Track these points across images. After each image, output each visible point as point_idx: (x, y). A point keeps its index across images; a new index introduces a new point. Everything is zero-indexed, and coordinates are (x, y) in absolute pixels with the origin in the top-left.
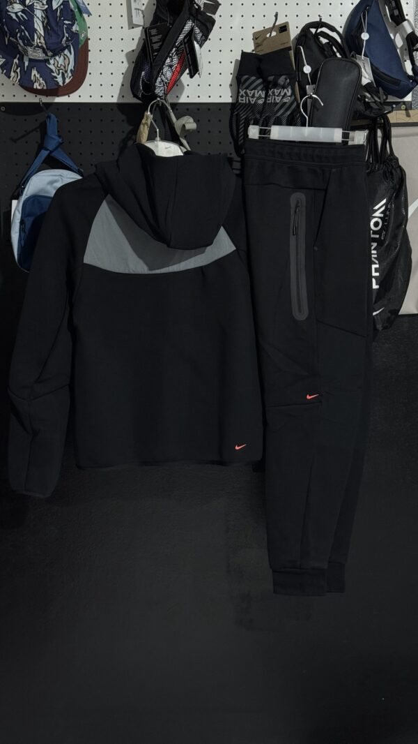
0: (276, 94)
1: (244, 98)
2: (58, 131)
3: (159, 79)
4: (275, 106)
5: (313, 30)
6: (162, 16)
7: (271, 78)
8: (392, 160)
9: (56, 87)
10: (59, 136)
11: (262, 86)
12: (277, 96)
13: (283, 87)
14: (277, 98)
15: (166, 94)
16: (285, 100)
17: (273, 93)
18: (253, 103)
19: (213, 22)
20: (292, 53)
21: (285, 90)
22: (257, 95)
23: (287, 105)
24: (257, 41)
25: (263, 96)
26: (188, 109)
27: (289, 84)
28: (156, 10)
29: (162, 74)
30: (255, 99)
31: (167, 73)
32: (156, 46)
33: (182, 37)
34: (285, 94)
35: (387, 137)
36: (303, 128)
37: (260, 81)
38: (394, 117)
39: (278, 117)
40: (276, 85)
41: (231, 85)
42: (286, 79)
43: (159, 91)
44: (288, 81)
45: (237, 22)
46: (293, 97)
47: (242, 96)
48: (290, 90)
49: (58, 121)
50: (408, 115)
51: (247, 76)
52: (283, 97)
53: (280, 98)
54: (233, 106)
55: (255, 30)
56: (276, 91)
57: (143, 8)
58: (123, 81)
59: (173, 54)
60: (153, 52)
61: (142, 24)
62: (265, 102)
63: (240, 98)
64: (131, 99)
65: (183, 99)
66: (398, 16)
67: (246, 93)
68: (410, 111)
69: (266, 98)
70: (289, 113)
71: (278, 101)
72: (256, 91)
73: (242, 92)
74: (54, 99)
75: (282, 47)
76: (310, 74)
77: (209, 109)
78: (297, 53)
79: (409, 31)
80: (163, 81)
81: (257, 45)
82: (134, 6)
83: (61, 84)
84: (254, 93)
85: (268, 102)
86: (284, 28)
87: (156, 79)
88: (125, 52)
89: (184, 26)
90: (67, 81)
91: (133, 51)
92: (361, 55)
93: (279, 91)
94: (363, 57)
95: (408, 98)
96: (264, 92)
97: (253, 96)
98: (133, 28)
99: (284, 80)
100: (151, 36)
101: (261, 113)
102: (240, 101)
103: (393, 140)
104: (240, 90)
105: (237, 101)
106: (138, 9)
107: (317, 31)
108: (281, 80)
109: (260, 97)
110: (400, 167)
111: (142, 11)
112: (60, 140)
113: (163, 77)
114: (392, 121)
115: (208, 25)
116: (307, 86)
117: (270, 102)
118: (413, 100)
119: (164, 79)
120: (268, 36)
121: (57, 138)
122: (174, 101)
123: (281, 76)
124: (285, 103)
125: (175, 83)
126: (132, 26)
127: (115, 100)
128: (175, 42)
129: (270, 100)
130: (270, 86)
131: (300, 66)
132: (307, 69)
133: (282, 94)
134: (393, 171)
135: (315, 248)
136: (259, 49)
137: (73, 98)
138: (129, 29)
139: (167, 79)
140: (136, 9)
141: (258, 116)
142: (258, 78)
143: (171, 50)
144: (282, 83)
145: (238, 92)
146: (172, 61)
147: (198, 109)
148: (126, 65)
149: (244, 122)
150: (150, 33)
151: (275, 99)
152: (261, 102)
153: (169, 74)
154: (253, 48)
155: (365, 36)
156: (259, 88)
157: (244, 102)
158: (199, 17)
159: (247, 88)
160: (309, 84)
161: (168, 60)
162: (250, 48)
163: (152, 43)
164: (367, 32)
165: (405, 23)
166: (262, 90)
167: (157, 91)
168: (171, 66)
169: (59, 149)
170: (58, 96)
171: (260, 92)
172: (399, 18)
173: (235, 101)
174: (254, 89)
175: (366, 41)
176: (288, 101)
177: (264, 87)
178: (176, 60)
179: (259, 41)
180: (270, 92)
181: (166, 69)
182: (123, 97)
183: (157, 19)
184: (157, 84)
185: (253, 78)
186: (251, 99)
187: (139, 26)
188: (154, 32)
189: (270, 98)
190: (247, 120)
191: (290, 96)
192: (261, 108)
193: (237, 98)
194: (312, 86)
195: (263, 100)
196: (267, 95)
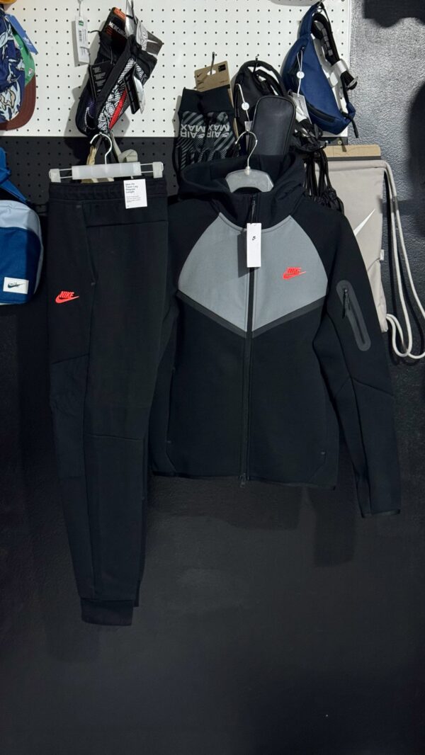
0: (216, 130)
1: (185, 133)
2: (7, 164)
3: (102, 115)
4: (215, 141)
5: (252, 69)
6: (105, 55)
7: (211, 114)
8: (329, 192)
9: (2, 122)
10: (8, 169)
11: (202, 121)
12: (217, 131)
13: (222, 123)
14: (216, 133)
15: (109, 130)
16: (224, 135)
17: (213, 128)
18: (194, 137)
19: (154, 61)
20: (231, 91)
21: (224, 126)
22: (197, 130)
23: (225, 141)
24: (199, 79)
25: (204, 131)
26: (133, 143)
27: (228, 120)
28: (100, 48)
29: (105, 109)
30: (196, 133)
31: (110, 109)
32: (100, 84)
33: (123, 75)
34: (224, 129)
35: (324, 171)
37: (200, 117)
38: (330, 151)
39: (217, 152)
40: (215, 121)
41: (174, 120)
42: (225, 115)
43: (102, 125)
44: (227, 117)
45: (179, 60)
46: (232, 133)
47: (184, 131)
48: (228, 126)
49: (6, 154)
50: (344, 150)
51: (187, 112)
52: (222, 132)
53: (219, 133)
54: (176, 140)
55: (197, 68)
56: (215, 126)
57: (89, 46)
58: (70, 116)
59: (115, 91)
60: (97, 90)
61: (88, 62)
62: (205, 138)
63: (182, 133)
64: (77, 133)
65: (128, 134)
66: (332, 56)
67: (187, 128)
68: (346, 147)
69: (206, 133)
70: (227, 148)
71: (217, 137)
72: (197, 126)
73: (184, 127)
74: (3, 133)
75: (222, 85)
76: (248, 110)
77: (153, 143)
78: (236, 91)
79: (343, 70)
80: (105, 116)
81: (199, 83)
82: (79, 44)
83: (8, 118)
84: (195, 129)
85: (208, 137)
86: (223, 67)
87: (99, 114)
88: (72, 88)
89: (126, 64)
90: (14, 116)
91: (79, 87)
92: (296, 92)
93: (218, 127)
94: (298, 94)
95: (344, 134)
96: (204, 127)
97: (194, 131)
98: (79, 65)
99: (223, 116)
100: (94, 74)
101: (201, 147)
102: (182, 136)
103: (330, 174)
104: (182, 125)
105: (179, 135)
106: (84, 48)
107: (255, 69)
108: (220, 116)
109: (200, 133)
110: (338, 199)
111: (88, 50)
112: (8, 173)
113: (105, 112)
114: (328, 156)
115: (150, 64)
116: (246, 122)
117: (210, 137)
118: (349, 136)
119: (107, 114)
120: (209, 74)
121: (5, 170)
122: (120, 135)
123: (220, 112)
124: (224, 139)
125: (118, 118)
126: (78, 64)
127: (62, 134)
128: (118, 80)
129: (210, 135)
130: (210, 122)
131: (238, 102)
132: (245, 106)
133: (221, 130)
134: (331, 203)
136: (201, 86)
137: (22, 132)
138: (76, 66)
139: (109, 114)
140: (82, 47)
141: (199, 150)
142: (198, 114)
143: (114, 87)
144: (221, 119)
145: (180, 127)
146: (114, 97)
147: (143, 143)
148: (72, 101)
149: (186, 155)
150: (93, 71)
151: (214, 134)
152: (201, 136)
153: (111, 110)
154: (195, 85)
155: (300, 75)
156: (200, 123)
157: (185, 136)
158: (140, 56)
159: (188, 123)
160: (247, 120)
161: (111, 97)
162: (191, 85)
163: (95, 80)
164: (303, 71)
165: (339, 63)
166: (202, 125)
167: (100, 126)
168: (113, 103)
169: (7, 180)
170: (7, 130)
171: (201, 127)
172: (333, 58)
173: (177, 136)
174: (195, 124)
175: (302, 79)
176: (226, 136)
177: (205, 122)
178: (118, 97)
179: (200, 79)
180: (210, 128)
181: (108, 105)
182: (70, 131)
183: (101, 57)
184: (100, 119)
185: (194, 114)
186: (192, 134)
187: (85, 64)
188: (97, 70)
189: (210, 134)
190: (189, 154)
191: (229, 132)
192: (201, 143)
193: (179, 132)
194: (250, 122)
195: (204, 135)
196: (207, 131)
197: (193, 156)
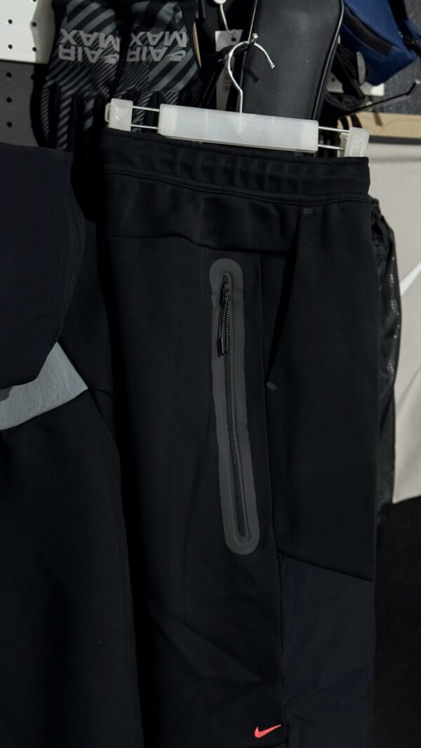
0: (153, 43)
1: (73, 48)
4: (151, 69)
11: (114, 26)
12: (155, 47)
13: (170, 28)
14: (153, 51)
16: (174, 57)
17: (145, 40)
18: (93, 61)
21: (176, 34)
22: (103, 45)
23: (177, 70)
25: (117, 48)
27: (182, 22)
30: (100, 51)
34: (175, 42)
36: (231, 116)
37: (108, 14)
40: (150, 21)
41: (34, 24)
42: (175, 10)
44: (180, 14)
46: (190, 53)
47: (67, 46)
48: (185, 35)
50: (379, 122)
52: (170, 49)
53: (163, 51)
56: (149, 35)
62: (122, 62)
63: (61, 50)
67: (77, 38)
69: (123, 52)
71: (156, 59)
72: (102, 35)
73: (67, 36)
76: (224, 5)
84: (96, 40)
85: (129, 60)
93: (159, 36)
96: (118, 40)
97: (95, 46)
99: (172, 12)
102: (61, 56)
104: (63, 31)
105: (53, 58)
108: (166, 11)
109: (109, 51)
116: (217, 33)
117: (137, 59)
124: (173, 64)
129: (136, 56)
130: (136, 25)
133: (168, 42)
135: (271, 386)
142: (104, 8)
144: (168, 18)
145: (58, 35)
149: (71, 105)
151: (149, 53)
152: (112, 60)
156: (109, 29)
157: (72, 58)
159: (79, 28)
166: (114, 34)
171: (111, 38)
173: (46, 58)
174: (99, 29)
176: (179, 59)
177: (118, 28)
180: (136, 39)
185: (94, 7)
186: (88, 52)
189: (137, 52)
190: (79, 100)
191: (186, 49)
192: (112, 73)
193: (55, 47)
194: (229, 33)
195: (117, 56)
196: (125, 47)
197: (90, 105)
